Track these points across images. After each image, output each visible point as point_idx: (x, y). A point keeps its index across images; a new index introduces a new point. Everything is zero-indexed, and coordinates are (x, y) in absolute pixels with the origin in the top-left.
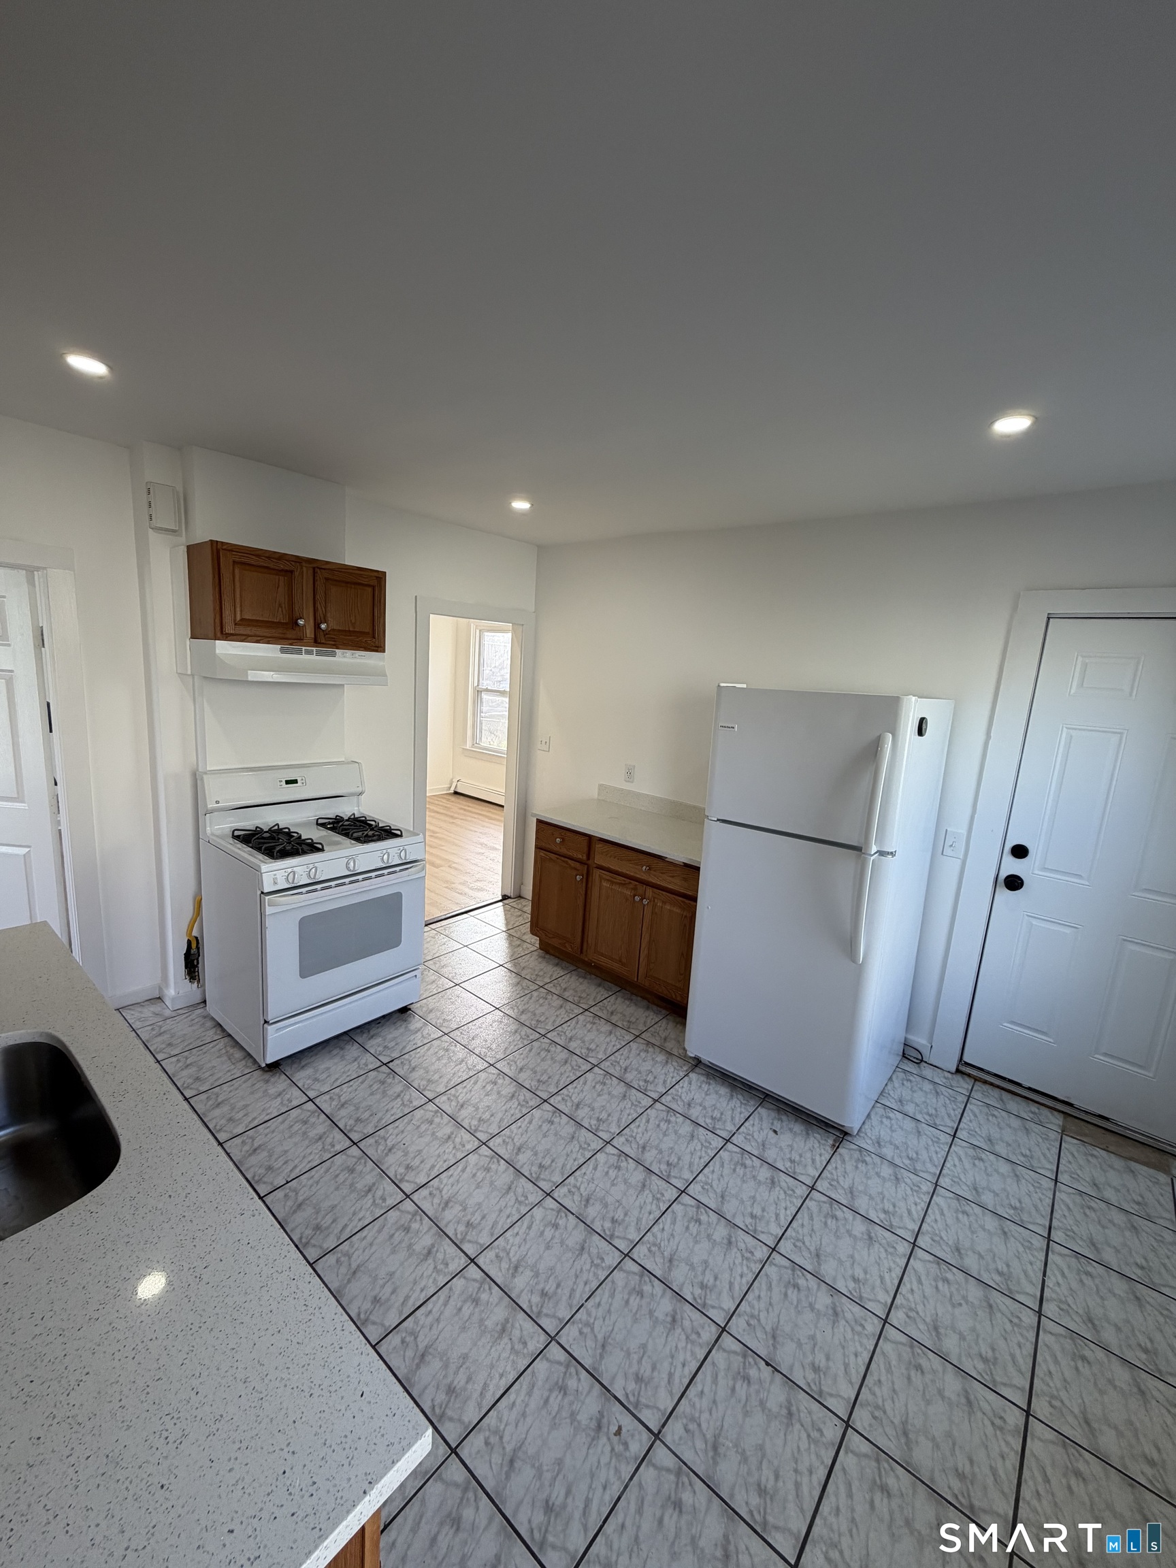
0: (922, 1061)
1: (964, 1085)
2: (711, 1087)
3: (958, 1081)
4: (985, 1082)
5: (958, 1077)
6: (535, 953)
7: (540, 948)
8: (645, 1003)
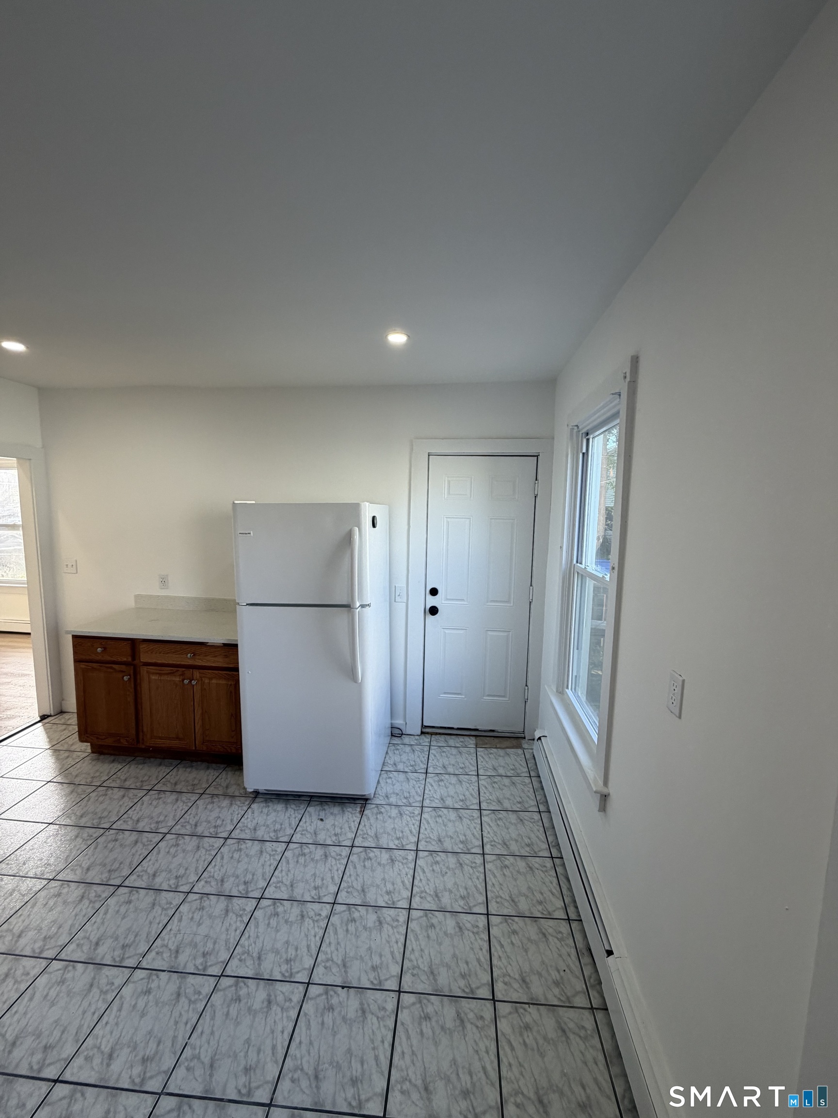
0: (402, 734)
1: (426, 740)
2: (270, 808)
3: (423, 739)
4: (436, 734)
5: (423, 736)
6: (89, 758)
7: (93, 752)
8: (205, 765)
